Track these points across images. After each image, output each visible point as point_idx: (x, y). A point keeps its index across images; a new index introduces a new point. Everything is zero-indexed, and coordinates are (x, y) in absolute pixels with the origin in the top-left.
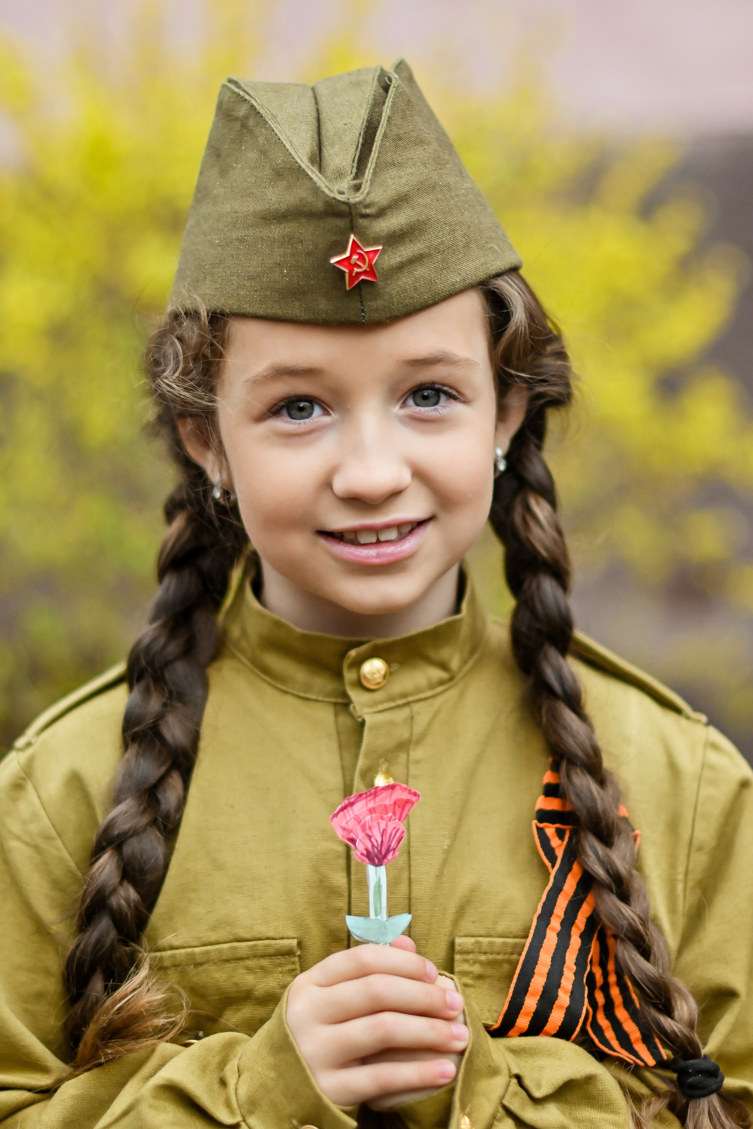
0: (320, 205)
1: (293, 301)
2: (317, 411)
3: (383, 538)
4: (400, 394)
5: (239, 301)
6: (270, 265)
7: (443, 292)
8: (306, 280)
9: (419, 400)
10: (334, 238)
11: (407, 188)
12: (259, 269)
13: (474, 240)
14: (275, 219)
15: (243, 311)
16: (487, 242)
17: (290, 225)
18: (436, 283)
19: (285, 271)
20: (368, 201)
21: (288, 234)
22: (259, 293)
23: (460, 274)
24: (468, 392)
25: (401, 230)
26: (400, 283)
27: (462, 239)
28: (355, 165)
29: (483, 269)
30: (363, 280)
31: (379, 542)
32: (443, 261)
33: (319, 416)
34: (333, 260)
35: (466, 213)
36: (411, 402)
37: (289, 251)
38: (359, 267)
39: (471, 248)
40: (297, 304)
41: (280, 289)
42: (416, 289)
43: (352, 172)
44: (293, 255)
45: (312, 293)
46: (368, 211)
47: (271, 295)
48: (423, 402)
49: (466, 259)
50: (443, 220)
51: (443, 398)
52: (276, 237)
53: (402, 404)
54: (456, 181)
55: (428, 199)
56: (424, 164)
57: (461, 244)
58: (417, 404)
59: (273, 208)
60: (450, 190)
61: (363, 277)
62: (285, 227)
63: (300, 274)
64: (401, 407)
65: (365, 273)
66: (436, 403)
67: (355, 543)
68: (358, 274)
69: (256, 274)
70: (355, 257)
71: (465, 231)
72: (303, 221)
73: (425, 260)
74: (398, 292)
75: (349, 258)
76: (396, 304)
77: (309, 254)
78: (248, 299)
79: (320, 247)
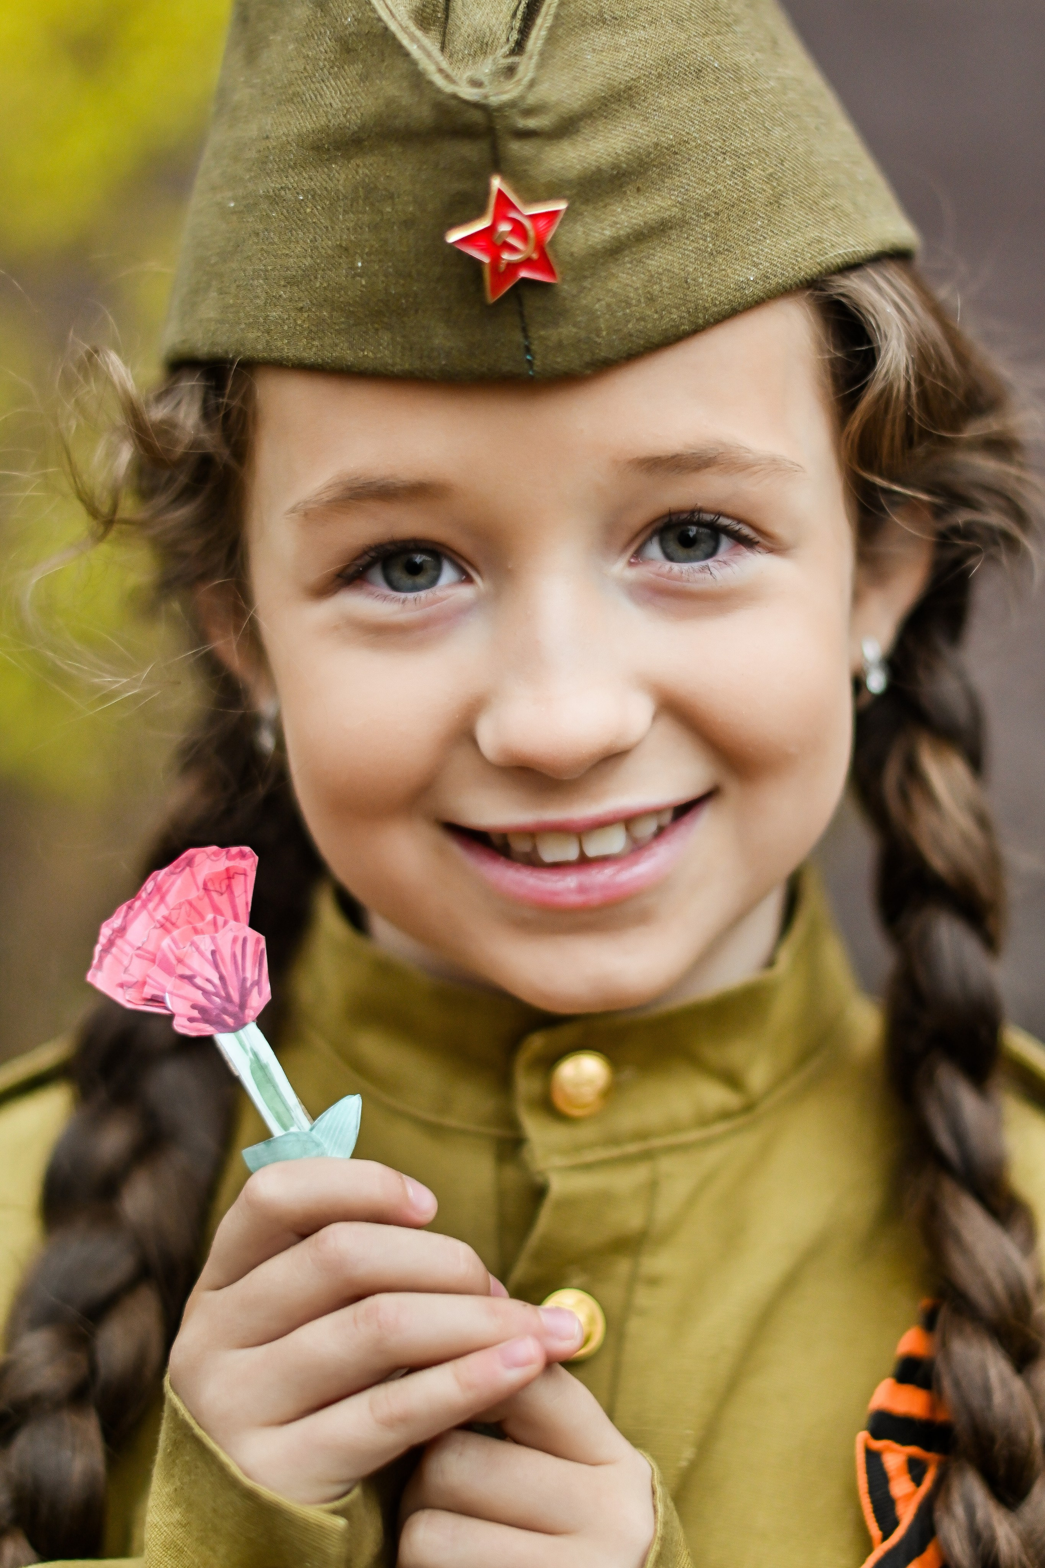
0: (424, 113)
1: (377, 330)
2: (448, 574)
3: (593, 849)
4: (625, 536)
5: (268, 333)
6: (330, 252)
7: (715, 305)
8: (402, 282)
9: (674, 547)
10: (458, 186)
11: (631, 73)
12: (308, 262)
13: (793, 189)
14: (338, 149)
15: (275, 355)
16: (825, 195)
17: (370, 159)
18: (699, 285)
19: (360, 264)
20: (531, 99)
21: (364, 181)
22: (306, 315)
23: (756, 265)
24: (779, 529)
25: (615, 166)
26: (613, 285)
27: (764, 187)
28: (517, 24)
29: (813, 253)
30: (524, 280)
31: (584, 862)
32: (715, 235)
33: (450, 585)
34: (454, 236)
35: (777, 132)
36: (654, 550)
37: (366, 218)
38: (513, 249)
39: (784, 206)
40: (386, 337)
41: (350, 304)
42: (651, 299)
43: (508, 40)
44: (375, 227)
45: (417, 311)
46: (532, 123)
47: (331, 317)
48: (680, 552)
49: (773, 232)
50: (719, 144)
51: (725, 543)
52: (341, 188)
53: (633, 557)
54: (757, 60)
55: (683, 98)
56: (679, 21)
57: (762, 198)
58: (670, 557)
59: (334, 125)
60: (739, 80)
61: (524, 274)
62: (358, 166)
63: (391, 270)
64: (630, 564)
65: (527, 263)
66: (712, 553)
67: (533, 862)
68: (513, 267)
69: (300, 272)
70: (505, 227)
71: (771, 170)
72: (394, 150)
73: (674, 234)
74: (608, 305)
75: (491, 230)
76: (604, 333)
77: (408, 223)
78: (286, 328)
79: (430, 207)
